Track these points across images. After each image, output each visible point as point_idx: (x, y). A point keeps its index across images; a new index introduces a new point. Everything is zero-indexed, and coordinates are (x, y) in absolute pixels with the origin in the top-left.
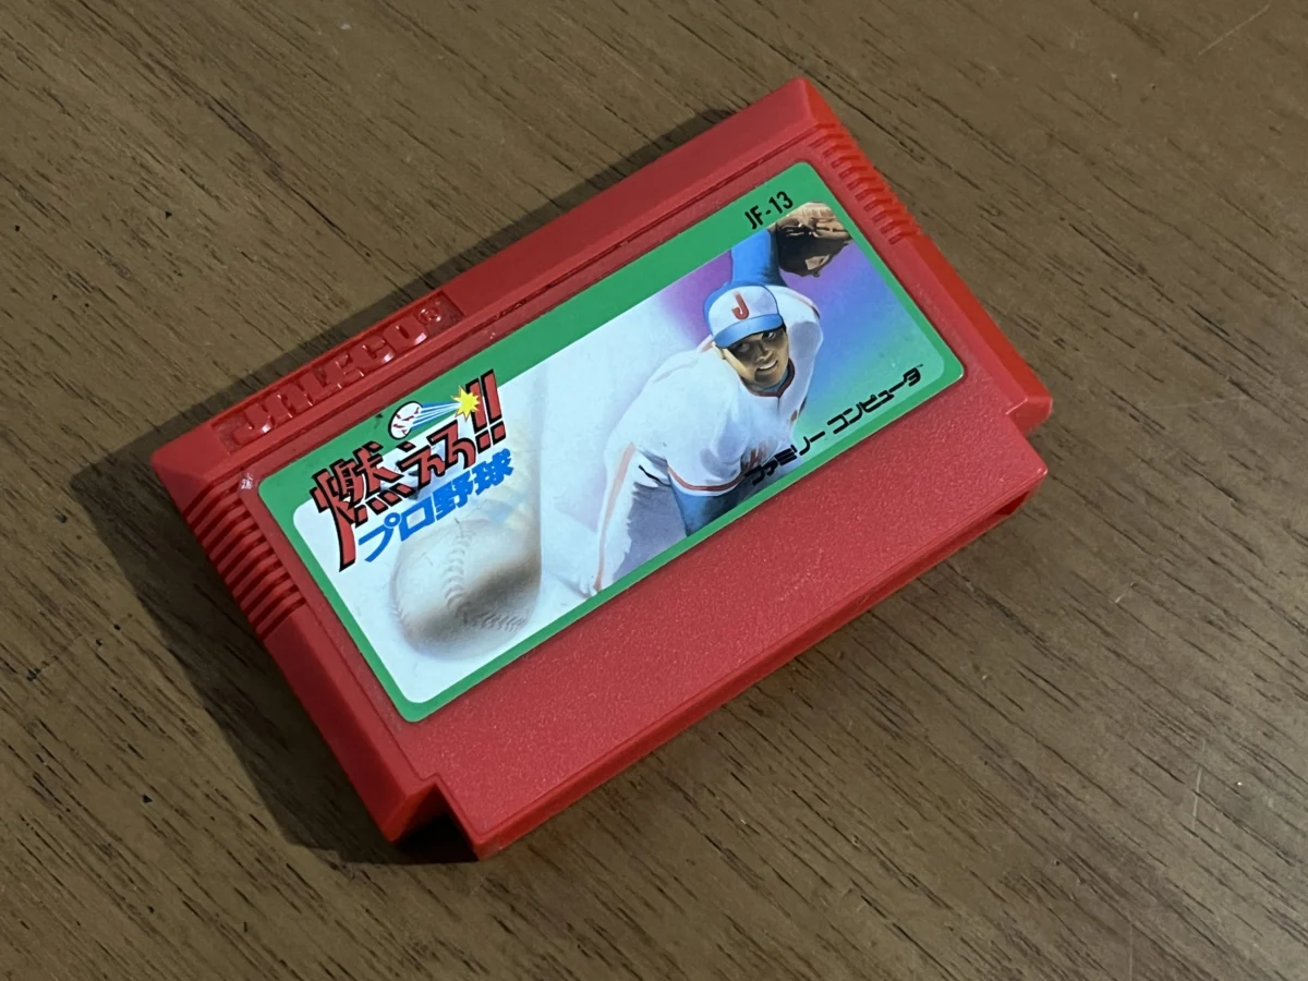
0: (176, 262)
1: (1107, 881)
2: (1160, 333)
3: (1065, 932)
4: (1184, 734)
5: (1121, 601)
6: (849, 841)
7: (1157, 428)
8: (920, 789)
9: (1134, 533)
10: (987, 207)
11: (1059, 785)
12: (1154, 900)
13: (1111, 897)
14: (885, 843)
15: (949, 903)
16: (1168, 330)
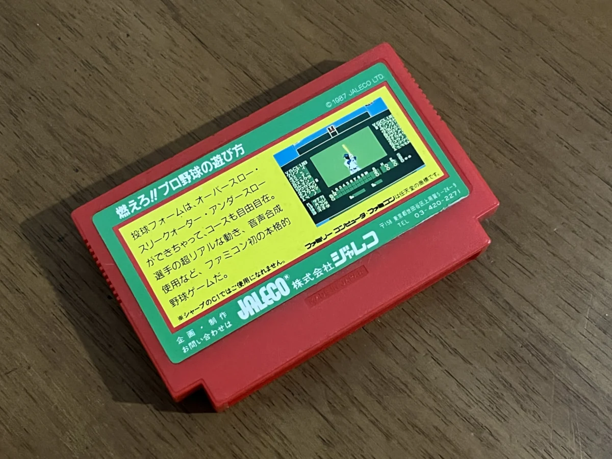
0: (131, 57)
1: (544, 356)
2: (581, 110)
3: (523, 377)
4: (582, 292)
5: (557, 230)
6: (427, 332)
7: (577, 152)
8: (460, 311)
9: (564, 199)
10: (503, 48)
11: (524, 312)
12: (564, 366)
13: (545, 363)
14: (443, 333)
15: (471, 362)
16: (584, 108)
